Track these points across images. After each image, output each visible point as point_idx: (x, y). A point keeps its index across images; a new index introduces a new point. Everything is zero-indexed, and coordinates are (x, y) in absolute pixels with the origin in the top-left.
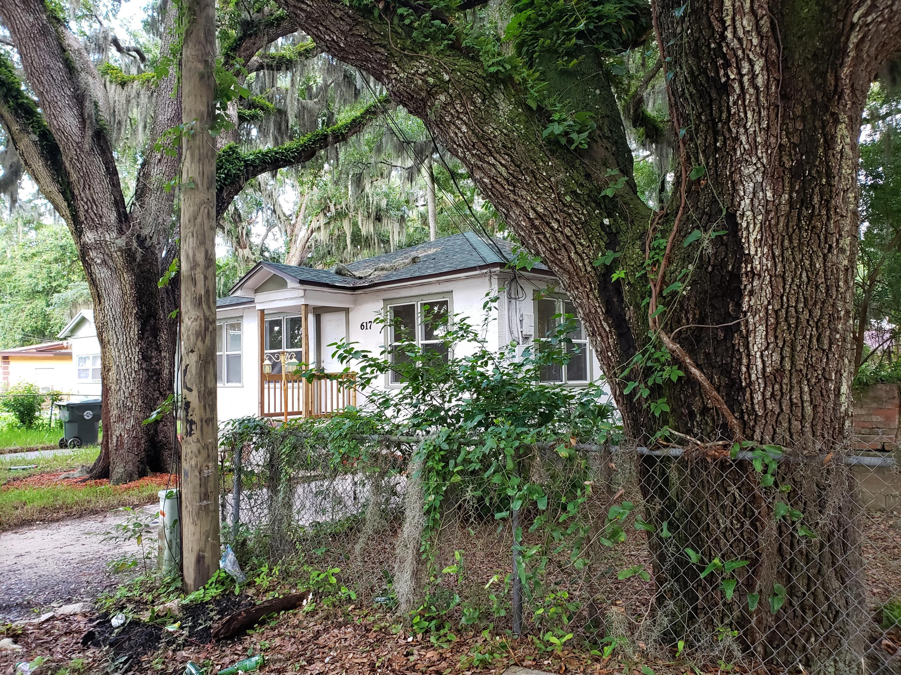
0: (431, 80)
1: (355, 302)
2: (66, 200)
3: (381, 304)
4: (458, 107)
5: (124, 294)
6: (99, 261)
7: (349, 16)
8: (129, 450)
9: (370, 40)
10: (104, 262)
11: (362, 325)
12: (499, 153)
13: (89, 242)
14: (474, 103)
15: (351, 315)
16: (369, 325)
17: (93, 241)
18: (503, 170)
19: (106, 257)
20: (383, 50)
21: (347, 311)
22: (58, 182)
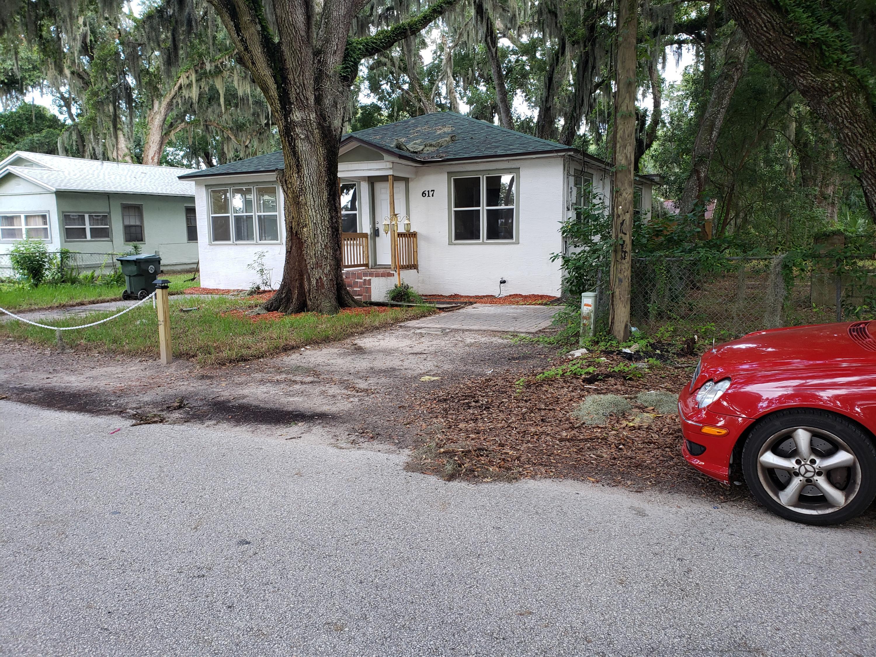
0: (837, 85)
1: (417, 174)
2: (276, 82)
3: (445, 177)
4: (845, 98)
5: (320, 165)
6: (303, 137)
7: (793, 45)
8: (329, 290)
9: (800, 58)
10: (307, 137)
11: (423, 193)
12: (860, 122)
13: (297, 120)
14: (852, 98)
15: (411, 184)
16: (431, 193)
17: (300, 119)
18: (860, 131)
19: (309, 133)
20: (806, 64)
21: (406, 180)
22: (271, 67)
